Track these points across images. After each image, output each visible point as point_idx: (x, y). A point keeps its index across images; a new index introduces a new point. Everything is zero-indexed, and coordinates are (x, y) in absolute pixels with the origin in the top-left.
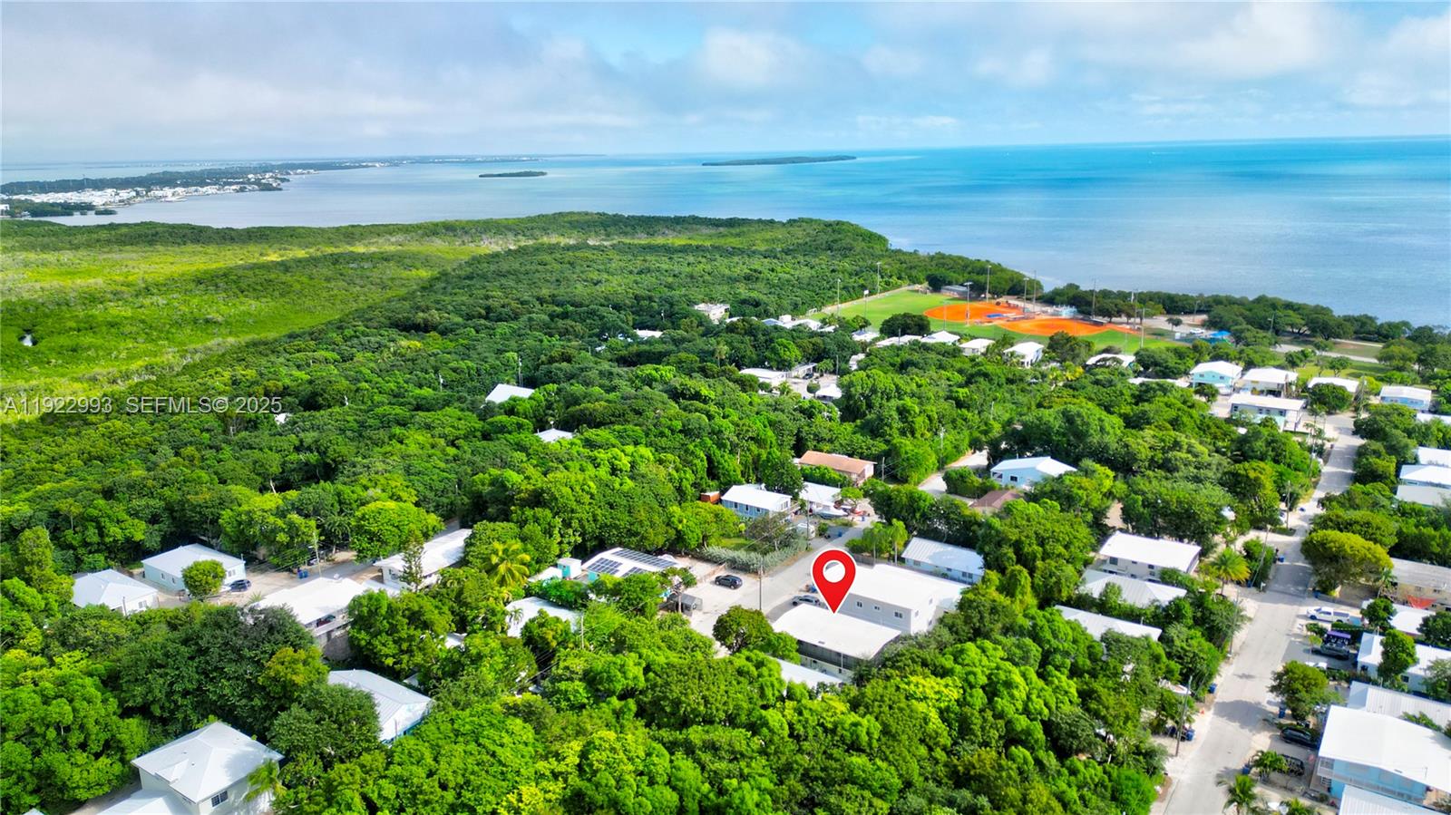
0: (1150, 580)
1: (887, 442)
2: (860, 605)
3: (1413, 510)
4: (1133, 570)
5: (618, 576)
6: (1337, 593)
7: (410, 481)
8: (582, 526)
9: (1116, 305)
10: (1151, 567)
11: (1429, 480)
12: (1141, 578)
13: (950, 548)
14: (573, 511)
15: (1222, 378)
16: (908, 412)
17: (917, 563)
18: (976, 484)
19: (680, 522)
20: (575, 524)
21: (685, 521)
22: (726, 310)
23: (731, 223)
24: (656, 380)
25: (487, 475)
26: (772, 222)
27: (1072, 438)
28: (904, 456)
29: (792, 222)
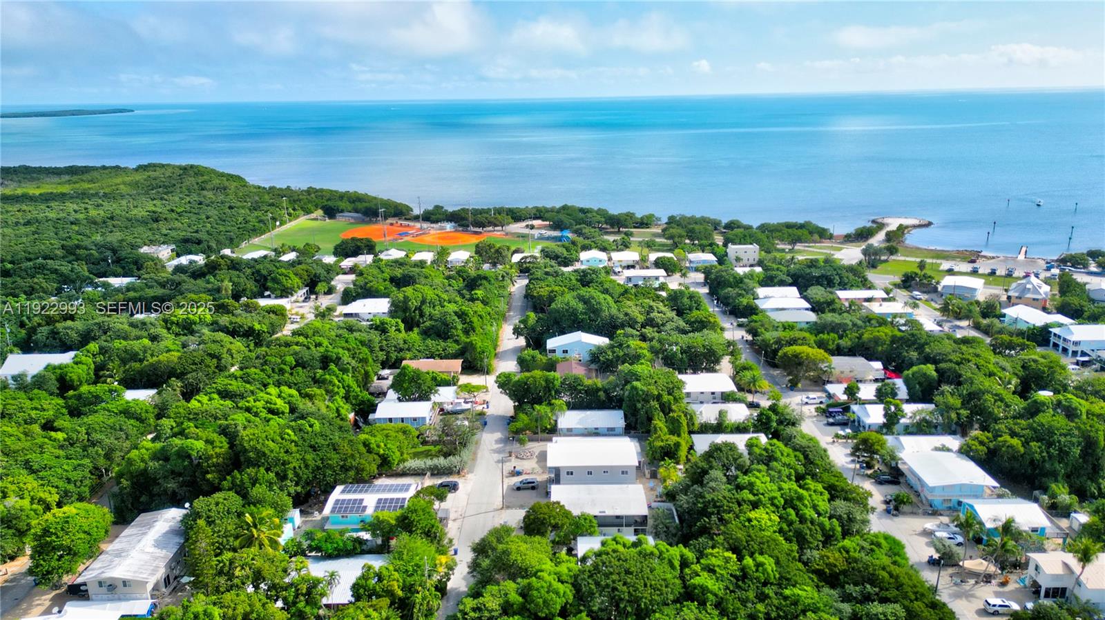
0: (714, 403)
1: (457, 342)
2: (590, 473)
3: (789, 326)
4: (701, 398)
5: (370, 511)
6: (800, 385)
7: (42, 479)
8: (296, 475)
9: (486, 218)
10: (713, 393)
11: (777, 307)
12: (708, 403)
13: (589, 413)
14: (284, 464)
15: (600, 261)
16: (466, 315)
17: (570, 430)
18: (544, 361)
19: (378, 446)
20: (290, 474)
21: (382, 445)
22: (172, 250)
23: (72, 171)
24: (195, 323)
25: (143, 451)
26: (118, 167)
27: (592, 315)
28: (479, 350)
29: (142, 168)
